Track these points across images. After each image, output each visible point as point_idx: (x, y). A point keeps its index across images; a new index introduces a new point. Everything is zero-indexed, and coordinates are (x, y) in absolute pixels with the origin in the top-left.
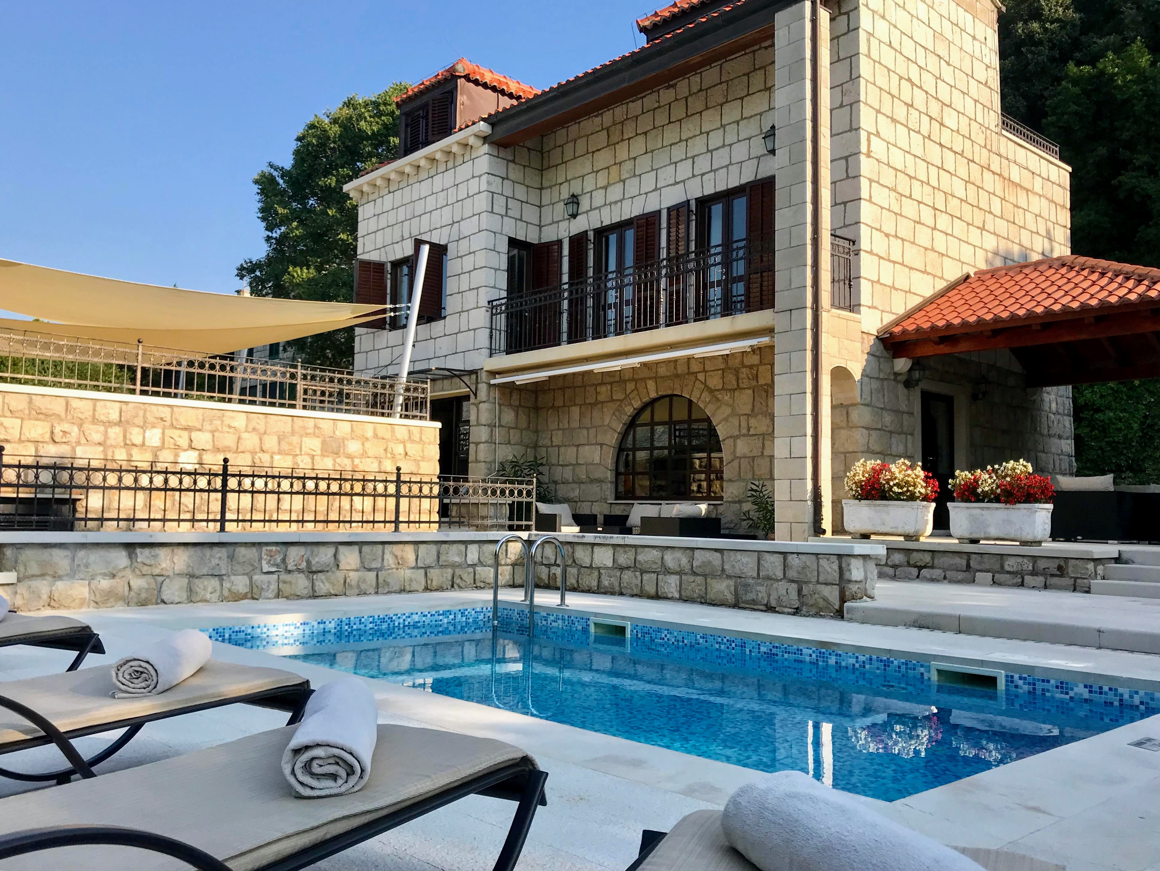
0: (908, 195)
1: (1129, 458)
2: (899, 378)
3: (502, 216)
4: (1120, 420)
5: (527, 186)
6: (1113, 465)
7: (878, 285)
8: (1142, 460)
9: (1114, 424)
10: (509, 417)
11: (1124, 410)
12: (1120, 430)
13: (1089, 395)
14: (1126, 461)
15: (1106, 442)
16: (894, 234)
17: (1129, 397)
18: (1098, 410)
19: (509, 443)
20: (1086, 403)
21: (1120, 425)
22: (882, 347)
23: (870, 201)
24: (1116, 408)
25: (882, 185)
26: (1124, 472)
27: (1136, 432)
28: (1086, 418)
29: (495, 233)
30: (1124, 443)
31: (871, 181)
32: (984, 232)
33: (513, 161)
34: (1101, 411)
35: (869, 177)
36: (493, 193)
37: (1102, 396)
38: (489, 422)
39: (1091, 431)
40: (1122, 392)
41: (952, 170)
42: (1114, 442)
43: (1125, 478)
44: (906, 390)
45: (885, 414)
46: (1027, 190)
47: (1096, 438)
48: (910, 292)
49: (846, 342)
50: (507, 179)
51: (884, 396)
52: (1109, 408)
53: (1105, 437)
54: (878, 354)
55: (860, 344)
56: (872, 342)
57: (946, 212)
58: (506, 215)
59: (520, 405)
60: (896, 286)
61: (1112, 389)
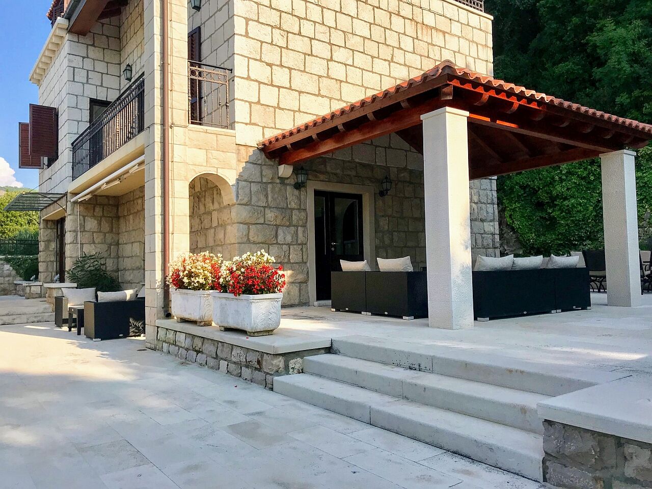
0: (297, 31)
1: (588, 231)
2: (287, 182)
3: (83, 84)
4: (580, 204)
5: (107, 63)
6: (576, 236)
7: (259, 106)
8: (597, 232)
9: (576, 208)
10: (91, 224)
11: (584, 198)
12: (580, 211)
13: (559, 189)
14: (585, 233)
15: (571, 220)
16: (278, 63)
17: (588, 188)
18: (565, 199)
19: (94, 243)
20: (558, 194)
21: (580, 208)
22: (264, 156)
23: (247, 35)
24: (578, 197)
25: (262, 23)
26: (585, 241)
27: (592, 212)
28: (558, 205)
29: (77, 96)
30: (583, 220)
31: (247, 20)
32: (391, 64)
33: (93, 45)
34: (568, 199)
35: (246, 16)
36: (74, 68)
37: (568, 189)
38: (74, 229)
39: (561, 213)
40: (582, 185)
41: (353, 14)
42: (576, 220)
43: (586, 245)
44: (296, 192)
45: (268, 211)
46: (444, 33)
47: (564, 218)
48: (299, 111)
49: (215, 153)
50: (88, 57)
51: (267, 197)
52: (572, 197)
53: (571, 217)
54: (259, 162)
55: (235, 155)
56: (251, 153)
57: (345, 47)
58: (87, 83)
59: (103, 216)
60: (281, 106)
61: (575, 183)
